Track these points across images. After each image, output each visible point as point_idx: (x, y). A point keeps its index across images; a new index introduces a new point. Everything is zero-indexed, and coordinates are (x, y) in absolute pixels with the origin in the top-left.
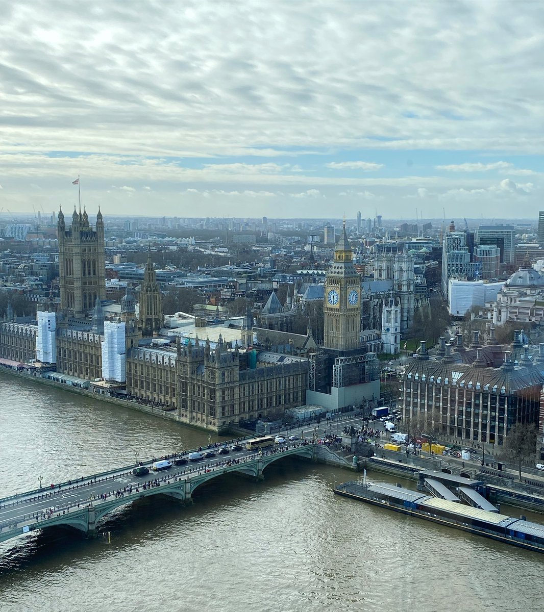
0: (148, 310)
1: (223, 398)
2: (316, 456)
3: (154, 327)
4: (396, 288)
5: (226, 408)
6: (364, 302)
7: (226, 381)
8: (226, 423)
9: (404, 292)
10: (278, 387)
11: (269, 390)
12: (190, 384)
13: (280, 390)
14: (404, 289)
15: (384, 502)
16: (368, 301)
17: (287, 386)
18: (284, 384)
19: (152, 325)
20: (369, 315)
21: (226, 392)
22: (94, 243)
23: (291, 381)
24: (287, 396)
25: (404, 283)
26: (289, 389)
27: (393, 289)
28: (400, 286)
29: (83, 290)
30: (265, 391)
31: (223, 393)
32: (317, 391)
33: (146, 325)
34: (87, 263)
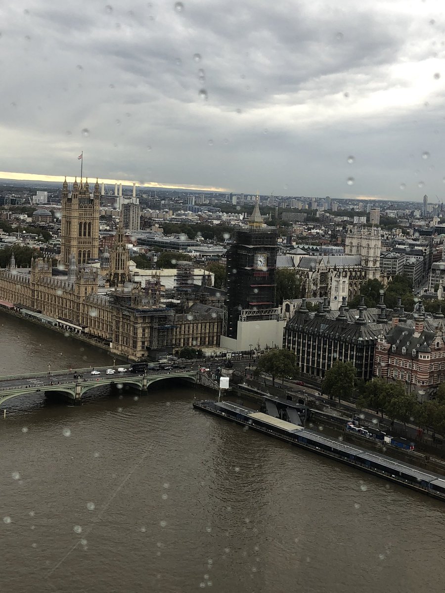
0: (116, 266)
1: (144, 335)
2: (198, 381)
3: (120, 280)
4: (363, 263)
5: (146, 343)
6: (322, 273)
7: (147, 321)
8: (145, 355)
9: (369, 268)
10: (195, 331)
11: (186, 333)
12: (121, 323)
13: (197, 334)
14: (371, 264)
15: (223, 413)
16: (327, 273)
17: (203, 331)
18: (200, 329)
19: (118, 278)
20: (327, 285)
21: (146, 330)
22: (90, 209)
23: (208, 327)
24: (203, 339)
25: (372, 259)
26: (205, 333)
27: (360, 265)
28: (367, 261)
29: (79, 248)
30: (183, 332)
31: (144, 331)
32: (228, 336)
33: (114, 278)
34: (83, 225)
